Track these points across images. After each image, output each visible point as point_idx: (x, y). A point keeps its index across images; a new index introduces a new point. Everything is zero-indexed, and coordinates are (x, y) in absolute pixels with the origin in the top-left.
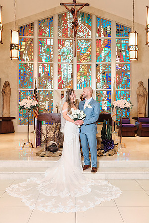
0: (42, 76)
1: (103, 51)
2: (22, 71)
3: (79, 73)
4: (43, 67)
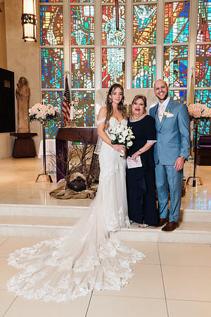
0: (76, 68)
1: (176, 24)
2: (46, 61)
3: (136, 63)
4: (79, 52)
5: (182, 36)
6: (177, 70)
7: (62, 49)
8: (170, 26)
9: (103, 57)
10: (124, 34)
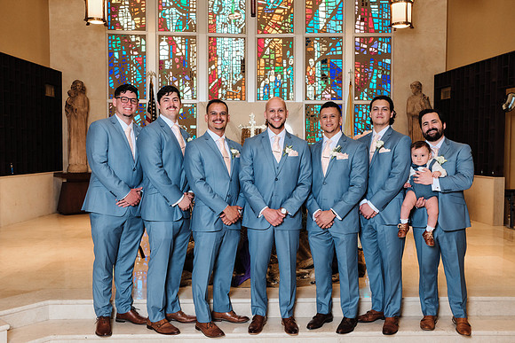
0: (167, 67)
1: (323, 5)
2: (116, 55)
3: (262, 61)
4: (172, 43)
5: (333, 23)
6: (326, 73)
7: (144, 37)
8: (315, 8)
9: (210, 51)
10: (243, 16)
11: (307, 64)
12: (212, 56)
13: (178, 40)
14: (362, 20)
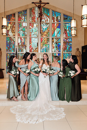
0: (20, 45)
1: (56, 30)
3: (42, 43)
4: (21, 39)
5: (58, 35)
6: (57, 46)
7: (15, 38)
8: (54, 31)
9: (30, 41)
10: (38, 33)
11: (52, 44)
12: (30, 42)
13: (23, 38)
14: (65, 34)
